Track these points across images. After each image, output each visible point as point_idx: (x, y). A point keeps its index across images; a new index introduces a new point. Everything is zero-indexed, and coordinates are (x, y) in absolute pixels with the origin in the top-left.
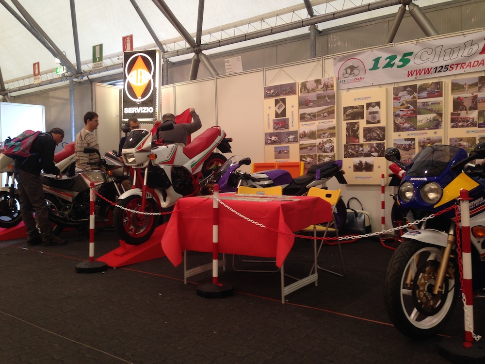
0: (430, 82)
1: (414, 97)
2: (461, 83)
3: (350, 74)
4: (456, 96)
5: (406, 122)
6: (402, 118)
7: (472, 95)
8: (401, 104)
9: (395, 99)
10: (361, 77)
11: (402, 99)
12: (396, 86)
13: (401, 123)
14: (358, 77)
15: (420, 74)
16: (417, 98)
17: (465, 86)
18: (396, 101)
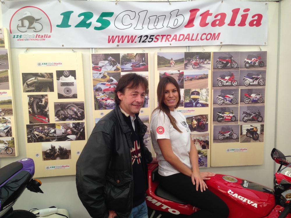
0: (135, 52)
1: (117, 69)
2: (167, 58)
3: (29, 28)
4: (163, 72)
5: (109, 98)
6: (105, 93)
7: (178, 72)
8: (102, 75)
9: (95, 69)
10: (46, 34)
11: (103, 70)
12: (94, 53)
13: (103, 99)
14: (41, 34)
15: (123, 42)
16: (121, 70)
17: (171, 62)
18: (95, 72)
